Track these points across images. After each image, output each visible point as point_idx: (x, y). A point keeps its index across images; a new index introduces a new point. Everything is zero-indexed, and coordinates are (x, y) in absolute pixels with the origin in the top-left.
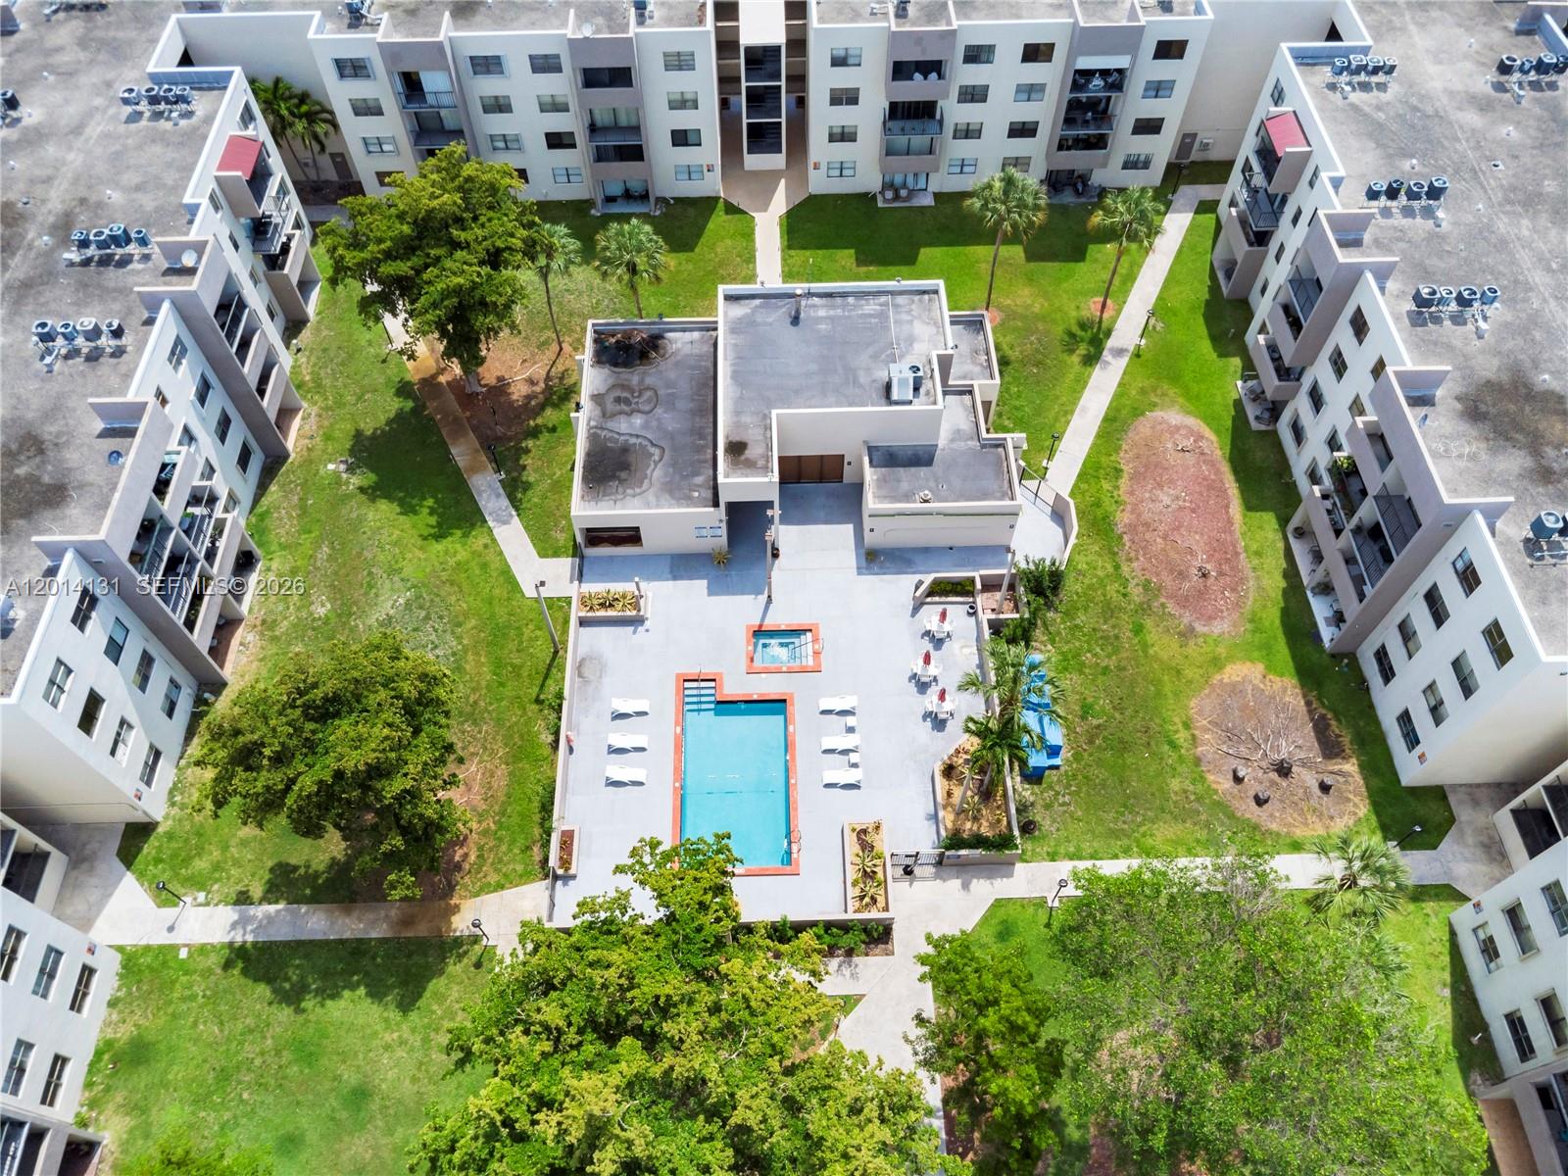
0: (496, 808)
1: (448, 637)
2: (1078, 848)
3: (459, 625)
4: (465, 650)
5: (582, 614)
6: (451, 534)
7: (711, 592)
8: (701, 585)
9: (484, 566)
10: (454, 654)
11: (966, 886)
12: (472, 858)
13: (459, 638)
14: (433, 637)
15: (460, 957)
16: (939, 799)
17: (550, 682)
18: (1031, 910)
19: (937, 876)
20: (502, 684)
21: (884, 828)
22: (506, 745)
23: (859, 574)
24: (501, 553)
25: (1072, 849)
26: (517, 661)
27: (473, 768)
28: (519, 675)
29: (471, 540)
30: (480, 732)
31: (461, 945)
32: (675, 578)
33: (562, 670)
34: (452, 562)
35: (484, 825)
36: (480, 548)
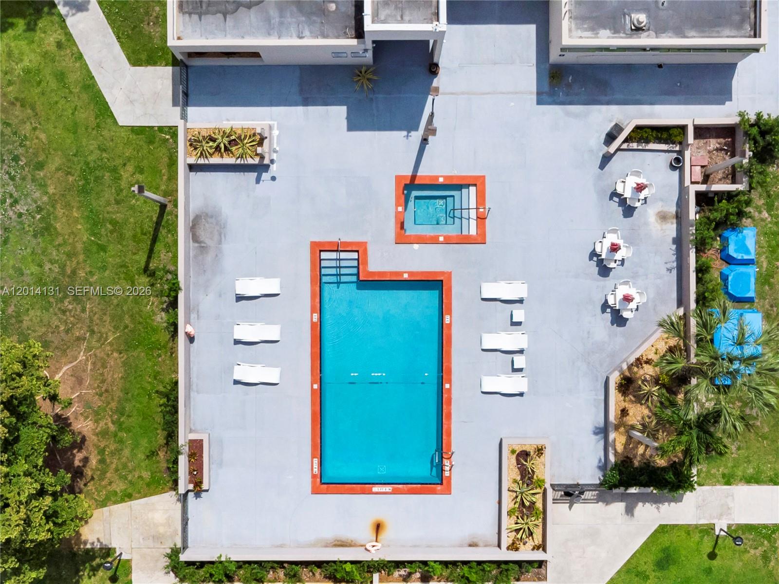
0: (113, 405)
1: (30, 186)
2: (759, 472)
3: (40, 166)
4: (53, 203)
5: (192, 160)
6: (12, 25)
7: (352, 126)
8: (339, 113)
9: (61, 77)
10: (39, 209)
11: (630, 511)
12: (94, 462)
13: (43, 186)
14: (11, 188)
15: (95, 570)
16: (612, 418)
17: (159, 246)
18: (696, 537)
19: (600, 499)
20: (103, 248)
21: (547, 452)
22: (116, 328)
23: (539, 102)
24: (80, 57)
25: (750, 471)
26: (119, 217)
27: (82, 357)
28: (121, 237)
29: (39, 34)
30: (83, 310)
31: (93, 558)
32: (306, 102)
33: (174, 230)
34: (18, 69)
35: (102, 424)
36: (53, 48)
